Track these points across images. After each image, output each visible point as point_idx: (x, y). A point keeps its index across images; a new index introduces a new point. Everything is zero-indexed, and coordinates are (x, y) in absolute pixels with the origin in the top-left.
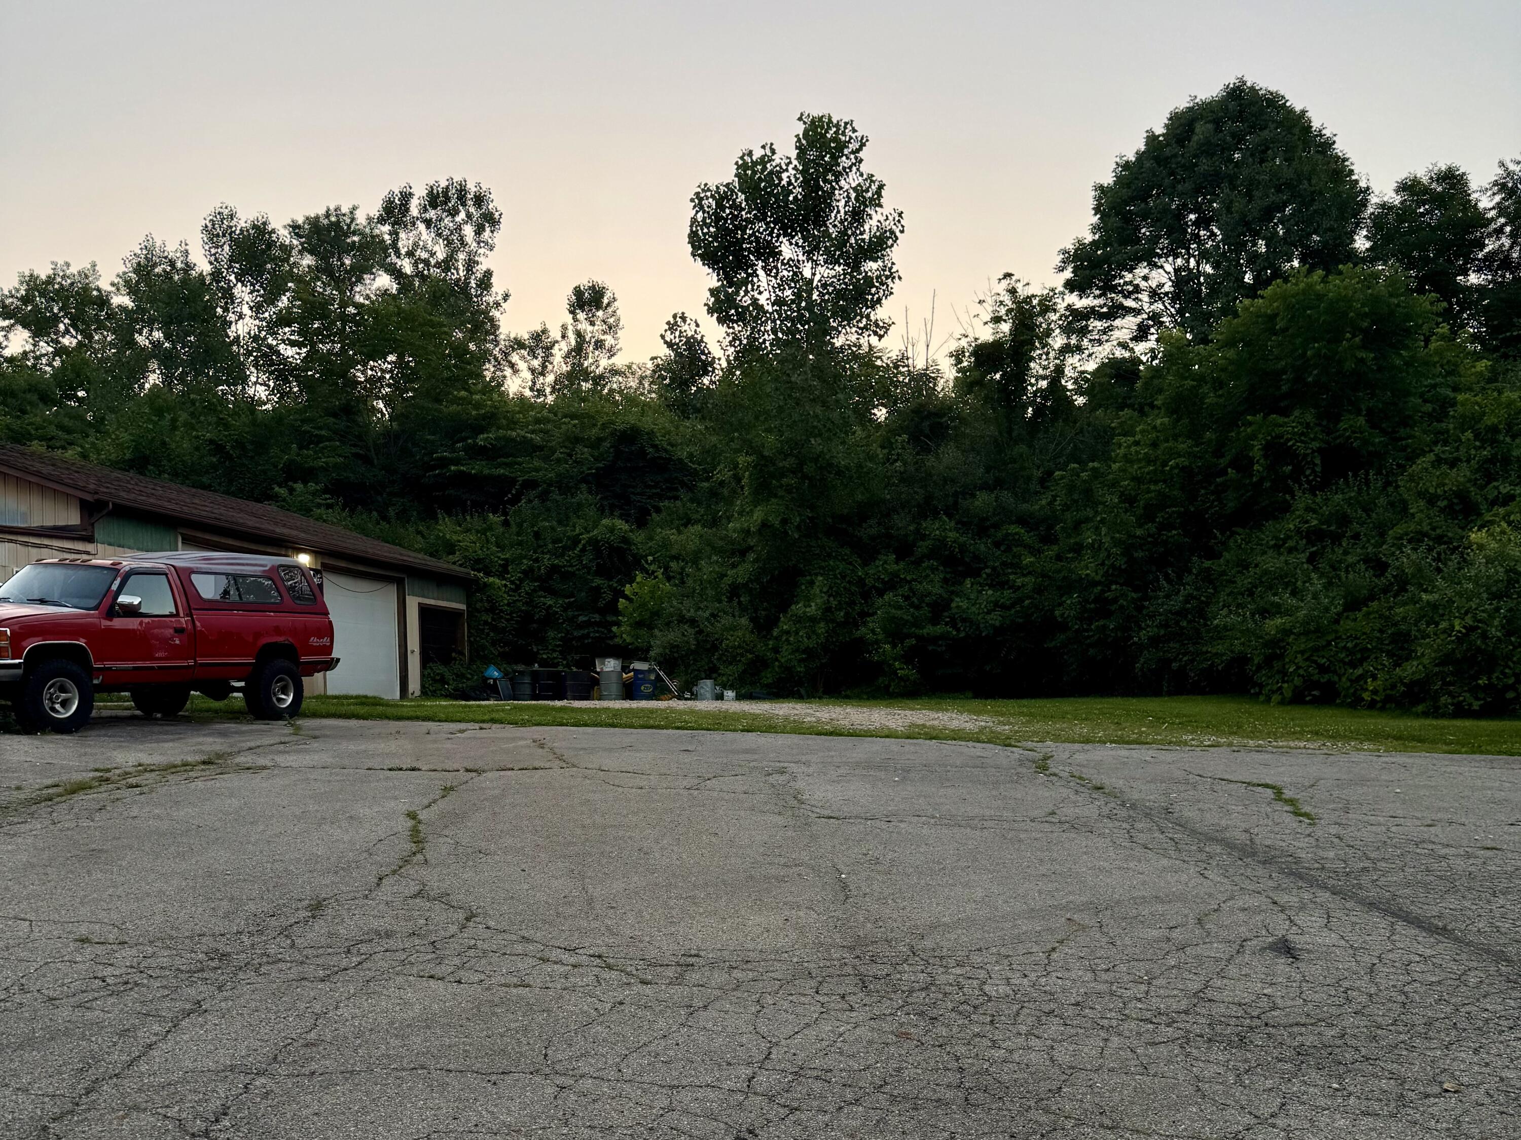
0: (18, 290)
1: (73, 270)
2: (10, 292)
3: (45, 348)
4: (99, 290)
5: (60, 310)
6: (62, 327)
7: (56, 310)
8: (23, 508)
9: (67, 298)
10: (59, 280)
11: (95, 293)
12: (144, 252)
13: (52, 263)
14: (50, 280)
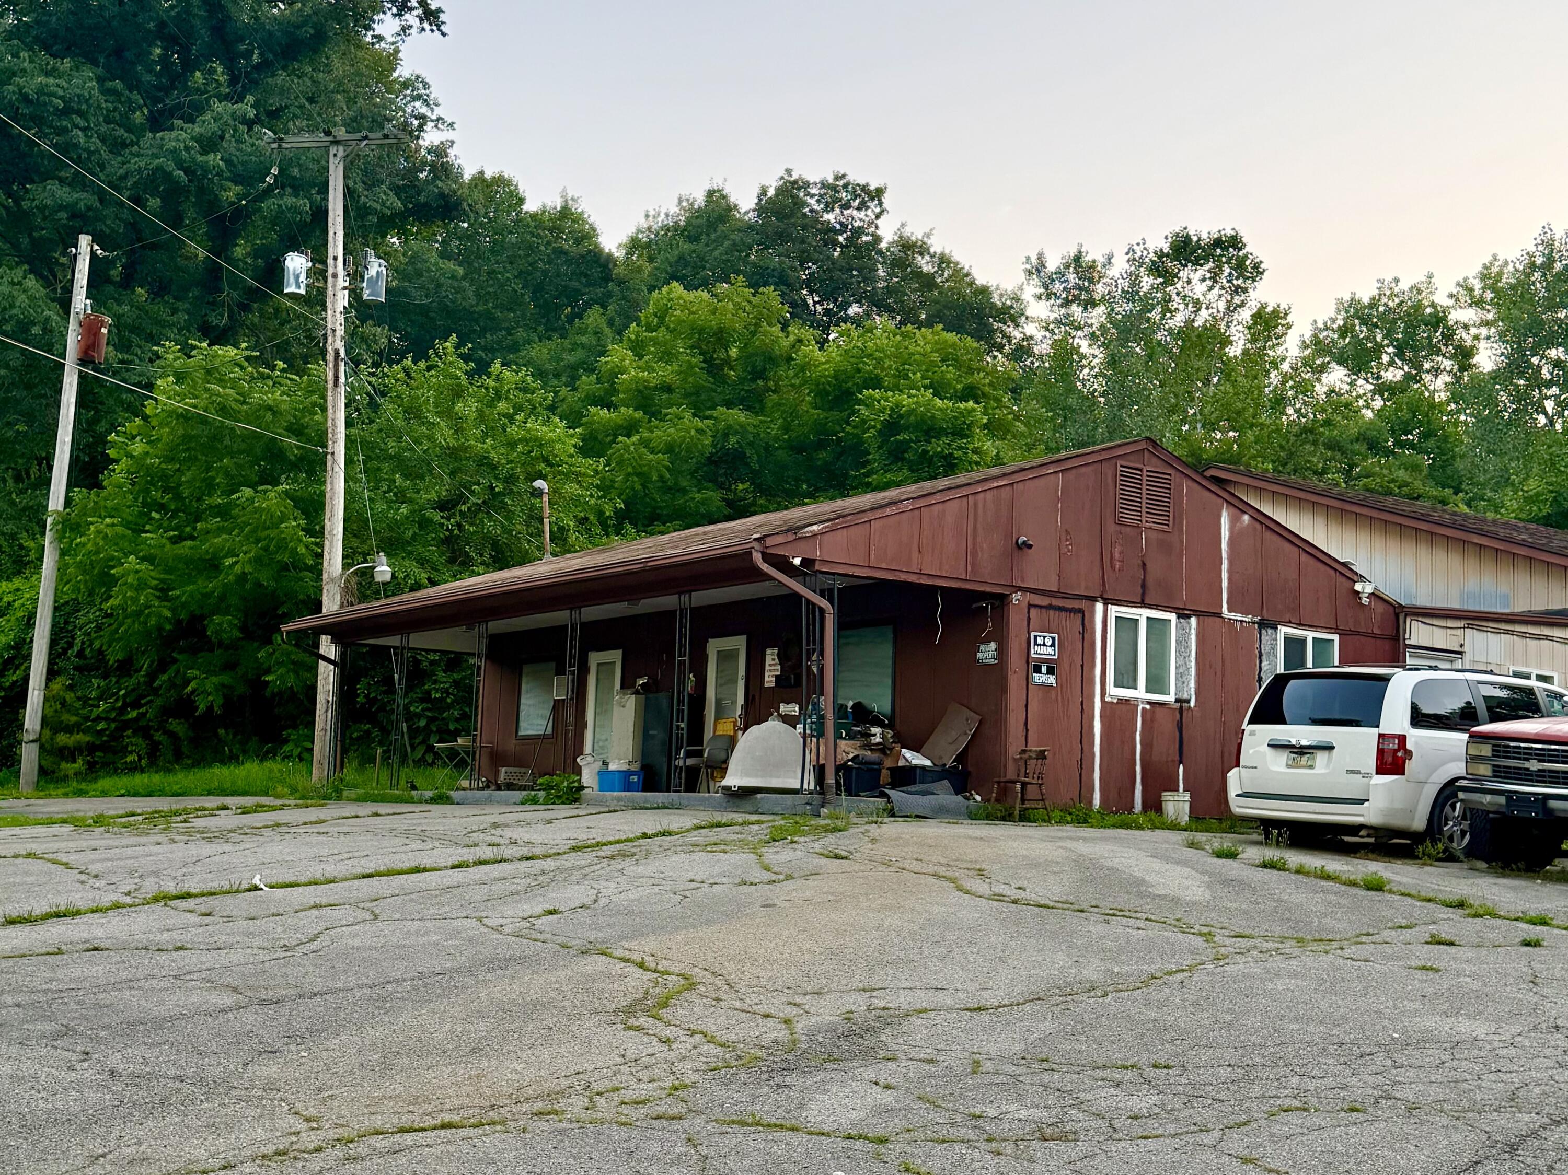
0: (1334, 321)
1: (1404, 285)
2: (1325, 323)
3: (1364, 386)
4: (1433, 305)
5: (1385, 337)
6: (1385, 359)
7: (1379, 338)
8: (1504, 588)
9: (1394, 321)
10: (1384, 300)
11: (1429, 310)
12: (1540, 248)
13: (1378, 281)
14: (1374, 304)
